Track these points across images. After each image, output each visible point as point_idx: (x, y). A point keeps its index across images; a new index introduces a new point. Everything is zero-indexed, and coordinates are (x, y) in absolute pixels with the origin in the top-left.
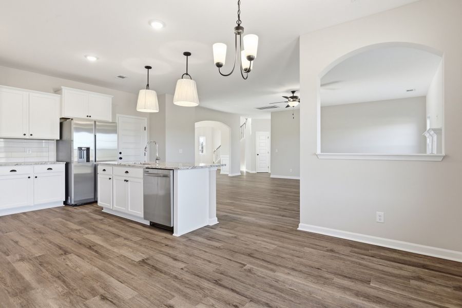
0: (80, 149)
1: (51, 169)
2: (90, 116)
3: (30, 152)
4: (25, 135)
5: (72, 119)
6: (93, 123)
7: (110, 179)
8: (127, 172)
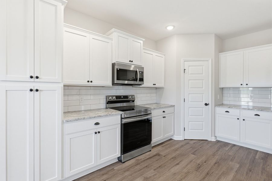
1: (258, 115)
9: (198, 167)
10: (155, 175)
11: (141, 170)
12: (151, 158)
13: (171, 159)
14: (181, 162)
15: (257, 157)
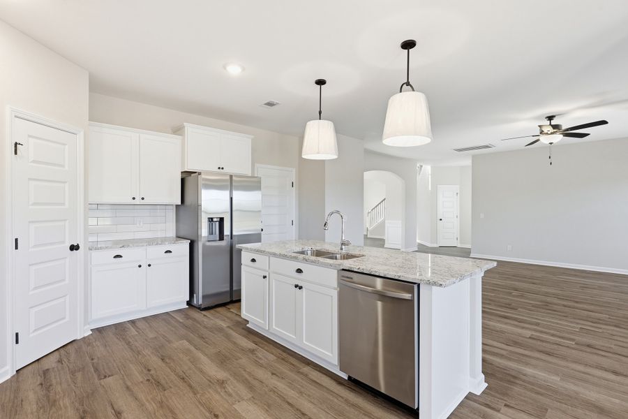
0: (211, 220)
1: (170, 252)
2: (223, 168)
3: (141, 223)
4: (134, 199)
5: (200, 174)
6: (228, 178)
7: (265, 277)
8: (299, 271)
9: (157, 385)
14: (116, 407)
15: (181, 321)
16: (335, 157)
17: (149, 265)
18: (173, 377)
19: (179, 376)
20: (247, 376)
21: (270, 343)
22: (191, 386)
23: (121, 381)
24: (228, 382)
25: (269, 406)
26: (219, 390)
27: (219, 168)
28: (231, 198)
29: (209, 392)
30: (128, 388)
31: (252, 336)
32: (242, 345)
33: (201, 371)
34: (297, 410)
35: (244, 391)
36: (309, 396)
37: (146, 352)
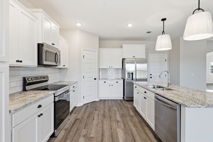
0: (129, 73)
1: (118, 82)
2: (134, 57)
3: (113, 74)
4: (110, 67)
5: (125, 59)
7: (138, 93)
8: (145, 92)
9: (104, 116)
10: (88, 131)
11: (76, 133)
12: (74, 123)
13: (87, 118)
14: (94, 117)
15: (119, 102)
16: (171, 49)
17: (112, 85)
18: (108, 116)
19: (109, 116)
20: (126, 123)
21: (140, 116)
22: (110, 119)
23: (98, 113)
24: (120, 122)
25: (126, 133)
26: (116, 123)
27: (133, 57)
28: (136, 66)
29: (114, 123)
30: (98, 114)
31: (135, 112)
32: (131, 114)
33: (115, 117)
34: (134, 138)
35: (122, 126)
36: (141, 136)
37: (107, 108)
